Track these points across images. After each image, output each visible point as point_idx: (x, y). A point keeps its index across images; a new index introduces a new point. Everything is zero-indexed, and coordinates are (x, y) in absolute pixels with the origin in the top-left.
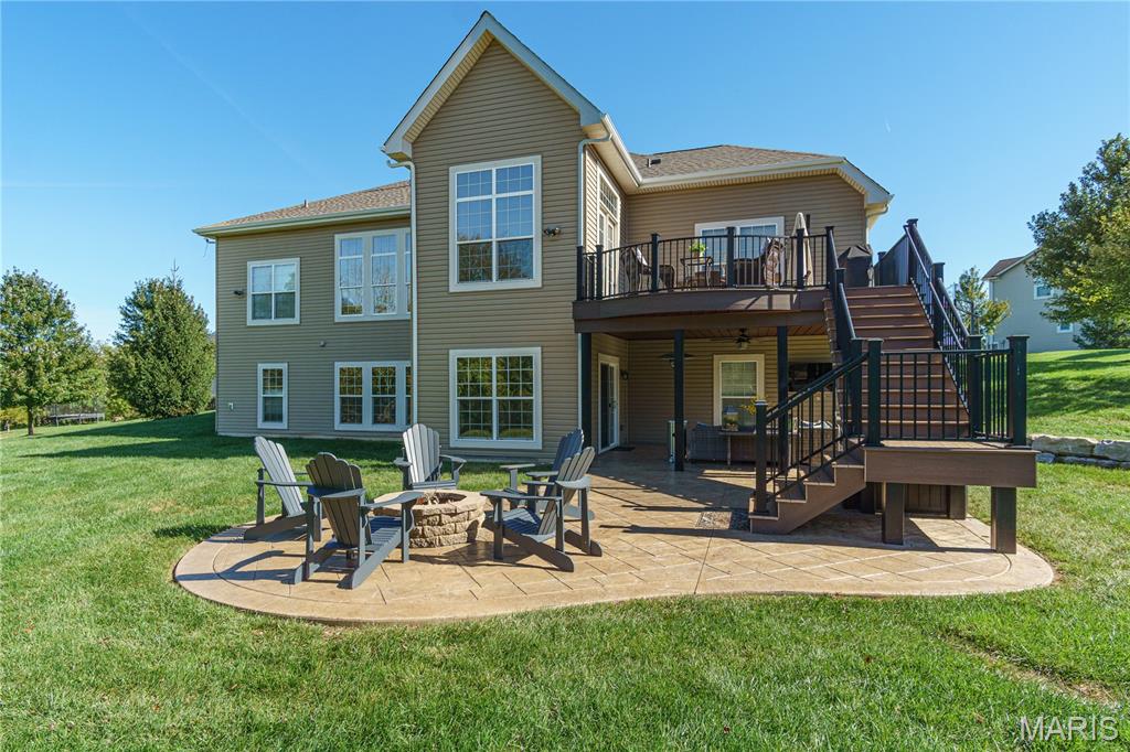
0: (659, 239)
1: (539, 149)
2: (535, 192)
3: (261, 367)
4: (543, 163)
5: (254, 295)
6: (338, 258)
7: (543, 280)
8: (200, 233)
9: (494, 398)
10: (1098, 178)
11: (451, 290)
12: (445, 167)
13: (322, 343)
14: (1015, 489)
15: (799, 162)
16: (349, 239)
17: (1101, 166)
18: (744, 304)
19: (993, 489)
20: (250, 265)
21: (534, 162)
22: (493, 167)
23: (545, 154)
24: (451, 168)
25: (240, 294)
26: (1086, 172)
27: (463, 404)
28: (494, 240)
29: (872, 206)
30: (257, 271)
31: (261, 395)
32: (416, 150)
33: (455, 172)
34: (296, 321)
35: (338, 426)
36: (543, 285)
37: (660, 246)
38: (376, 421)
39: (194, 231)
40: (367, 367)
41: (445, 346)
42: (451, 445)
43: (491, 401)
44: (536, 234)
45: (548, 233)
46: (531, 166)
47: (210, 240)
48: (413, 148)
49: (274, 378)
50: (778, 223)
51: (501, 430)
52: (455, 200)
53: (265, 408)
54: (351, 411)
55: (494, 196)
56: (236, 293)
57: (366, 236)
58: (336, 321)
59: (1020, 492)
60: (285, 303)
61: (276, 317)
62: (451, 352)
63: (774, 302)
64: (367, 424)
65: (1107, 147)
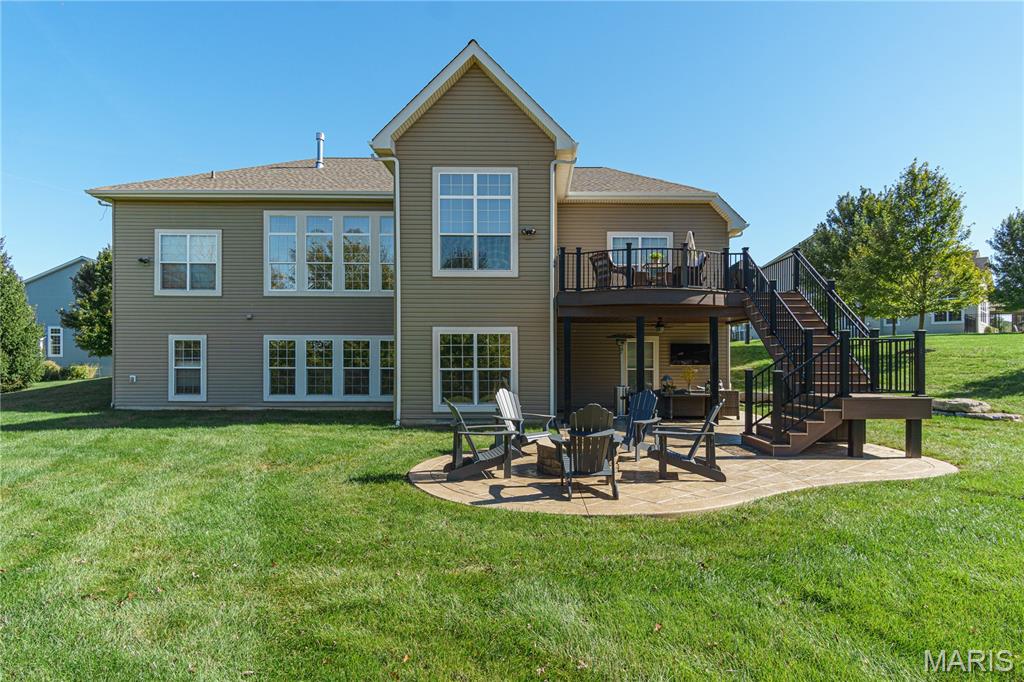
0: (632, 247)
1: (516, 163)
2: (512, 197)
3: (173, 338)
4: (519, 174)
5: (163, 265)
6: (268, 234)
7: (519, 271)
8: (93, 193)
9: (475, 369)
10: (836, 220)
11: (434, 275)
12: (429, 167)
13: (249, 316)
14: (921, 421)
15: (683, 192)
16: (281, 217)
17: (837, 213)
18: (695, 300)
19: (907, 421)
20: (159, 233)
21: (512, 173)
22: (475, 173)
23: (522, 167)
24: (434, 168)
25: (146, 262)
26: (829, 216)
27: (445, 375)
28: (475, 234)
29: (734, 231)
30: (167, 241)
31: (172, 367)
32: (400, 148)
33: (438, 173)
34: (218, 292)
35: (267, 396)
36: (519, 276)
37: (633, 252)
38: (310, 391)
39: (86, 191)
40: (301, 342)
41: (427, 324)
42: (434, 411)
43: (472, 371)
44: (513, 232)
45: (526, 233)
46: (509, 175)
47: (103, 202)
48: (396, 146)
49: (189, 351)
50: (669, 236)
51: (481, 396)
52: (438, 197)
53: (177, 379)
54: (283, 382)
55: (475, 197)
56: (141, 260)
57: (301, 215)
58: (265, 295)
59: (924, 422)
60: (202, 275)
61: (192, 288)
62: (434, 329)
63: (716, 300)
64: (301, 394)
65: (841, 200)
